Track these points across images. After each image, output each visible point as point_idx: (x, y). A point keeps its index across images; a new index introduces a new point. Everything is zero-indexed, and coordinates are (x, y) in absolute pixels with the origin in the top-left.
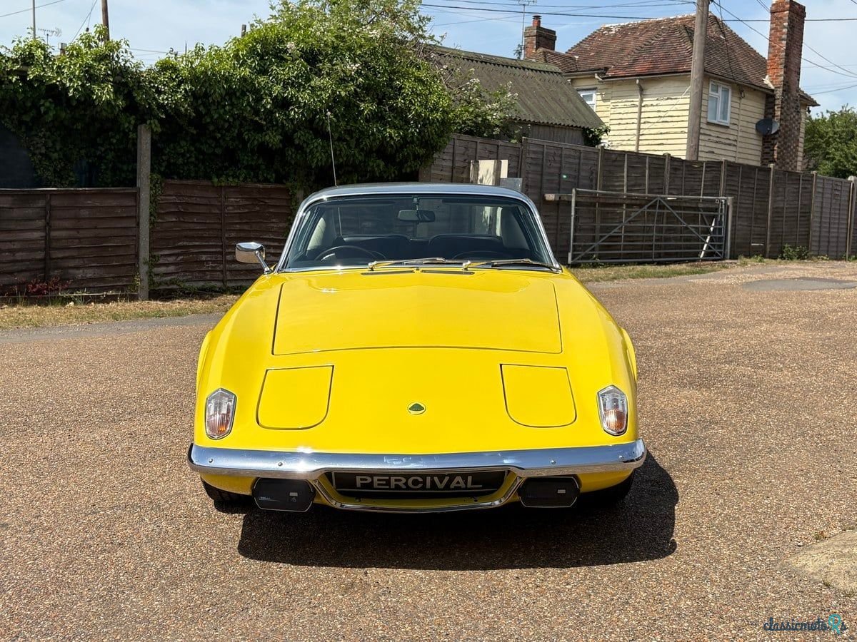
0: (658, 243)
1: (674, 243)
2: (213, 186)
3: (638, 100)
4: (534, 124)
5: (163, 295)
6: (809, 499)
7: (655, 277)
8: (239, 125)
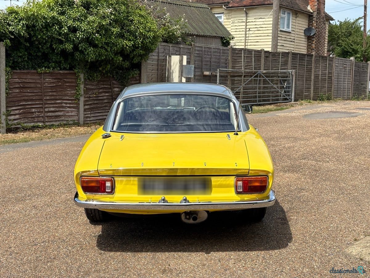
0: (259, 95)
1: (267, 94)
2: (37, 73)
3: (245, 19)
4: (197, 36)
5: (13, 130)
6: (349, 223)
7: (260, 113)
8: (51, 41)
